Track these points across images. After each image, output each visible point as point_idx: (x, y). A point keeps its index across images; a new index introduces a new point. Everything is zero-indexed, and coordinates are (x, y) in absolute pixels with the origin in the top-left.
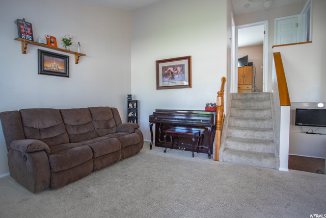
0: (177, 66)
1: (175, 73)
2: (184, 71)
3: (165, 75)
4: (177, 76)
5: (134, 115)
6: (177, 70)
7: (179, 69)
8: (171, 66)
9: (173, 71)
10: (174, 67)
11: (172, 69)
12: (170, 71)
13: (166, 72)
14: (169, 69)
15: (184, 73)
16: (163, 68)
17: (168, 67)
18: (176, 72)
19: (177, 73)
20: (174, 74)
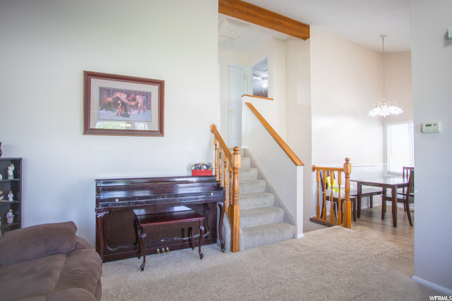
0: (136, 93)
1: (131, 106)
2: (150, 105)
3: (105, 106)
4: (136, 111)
5: (8, 199)
6: (134, 100)
7: (140, 99)
8: (122, 91)
9: (125, 101)
10: (128, 93)
11: (123, 97)
12: (118, 99)
13: (110, 99)
14: (118, 95)
15: (149, 108)
16: (101, 89)
17: (115, 91)
18: (133, 103)
19: (136, 107)
20: (128, 107)
